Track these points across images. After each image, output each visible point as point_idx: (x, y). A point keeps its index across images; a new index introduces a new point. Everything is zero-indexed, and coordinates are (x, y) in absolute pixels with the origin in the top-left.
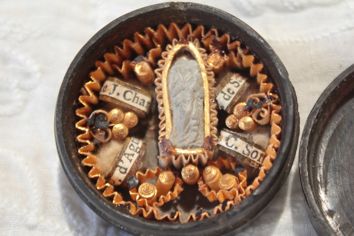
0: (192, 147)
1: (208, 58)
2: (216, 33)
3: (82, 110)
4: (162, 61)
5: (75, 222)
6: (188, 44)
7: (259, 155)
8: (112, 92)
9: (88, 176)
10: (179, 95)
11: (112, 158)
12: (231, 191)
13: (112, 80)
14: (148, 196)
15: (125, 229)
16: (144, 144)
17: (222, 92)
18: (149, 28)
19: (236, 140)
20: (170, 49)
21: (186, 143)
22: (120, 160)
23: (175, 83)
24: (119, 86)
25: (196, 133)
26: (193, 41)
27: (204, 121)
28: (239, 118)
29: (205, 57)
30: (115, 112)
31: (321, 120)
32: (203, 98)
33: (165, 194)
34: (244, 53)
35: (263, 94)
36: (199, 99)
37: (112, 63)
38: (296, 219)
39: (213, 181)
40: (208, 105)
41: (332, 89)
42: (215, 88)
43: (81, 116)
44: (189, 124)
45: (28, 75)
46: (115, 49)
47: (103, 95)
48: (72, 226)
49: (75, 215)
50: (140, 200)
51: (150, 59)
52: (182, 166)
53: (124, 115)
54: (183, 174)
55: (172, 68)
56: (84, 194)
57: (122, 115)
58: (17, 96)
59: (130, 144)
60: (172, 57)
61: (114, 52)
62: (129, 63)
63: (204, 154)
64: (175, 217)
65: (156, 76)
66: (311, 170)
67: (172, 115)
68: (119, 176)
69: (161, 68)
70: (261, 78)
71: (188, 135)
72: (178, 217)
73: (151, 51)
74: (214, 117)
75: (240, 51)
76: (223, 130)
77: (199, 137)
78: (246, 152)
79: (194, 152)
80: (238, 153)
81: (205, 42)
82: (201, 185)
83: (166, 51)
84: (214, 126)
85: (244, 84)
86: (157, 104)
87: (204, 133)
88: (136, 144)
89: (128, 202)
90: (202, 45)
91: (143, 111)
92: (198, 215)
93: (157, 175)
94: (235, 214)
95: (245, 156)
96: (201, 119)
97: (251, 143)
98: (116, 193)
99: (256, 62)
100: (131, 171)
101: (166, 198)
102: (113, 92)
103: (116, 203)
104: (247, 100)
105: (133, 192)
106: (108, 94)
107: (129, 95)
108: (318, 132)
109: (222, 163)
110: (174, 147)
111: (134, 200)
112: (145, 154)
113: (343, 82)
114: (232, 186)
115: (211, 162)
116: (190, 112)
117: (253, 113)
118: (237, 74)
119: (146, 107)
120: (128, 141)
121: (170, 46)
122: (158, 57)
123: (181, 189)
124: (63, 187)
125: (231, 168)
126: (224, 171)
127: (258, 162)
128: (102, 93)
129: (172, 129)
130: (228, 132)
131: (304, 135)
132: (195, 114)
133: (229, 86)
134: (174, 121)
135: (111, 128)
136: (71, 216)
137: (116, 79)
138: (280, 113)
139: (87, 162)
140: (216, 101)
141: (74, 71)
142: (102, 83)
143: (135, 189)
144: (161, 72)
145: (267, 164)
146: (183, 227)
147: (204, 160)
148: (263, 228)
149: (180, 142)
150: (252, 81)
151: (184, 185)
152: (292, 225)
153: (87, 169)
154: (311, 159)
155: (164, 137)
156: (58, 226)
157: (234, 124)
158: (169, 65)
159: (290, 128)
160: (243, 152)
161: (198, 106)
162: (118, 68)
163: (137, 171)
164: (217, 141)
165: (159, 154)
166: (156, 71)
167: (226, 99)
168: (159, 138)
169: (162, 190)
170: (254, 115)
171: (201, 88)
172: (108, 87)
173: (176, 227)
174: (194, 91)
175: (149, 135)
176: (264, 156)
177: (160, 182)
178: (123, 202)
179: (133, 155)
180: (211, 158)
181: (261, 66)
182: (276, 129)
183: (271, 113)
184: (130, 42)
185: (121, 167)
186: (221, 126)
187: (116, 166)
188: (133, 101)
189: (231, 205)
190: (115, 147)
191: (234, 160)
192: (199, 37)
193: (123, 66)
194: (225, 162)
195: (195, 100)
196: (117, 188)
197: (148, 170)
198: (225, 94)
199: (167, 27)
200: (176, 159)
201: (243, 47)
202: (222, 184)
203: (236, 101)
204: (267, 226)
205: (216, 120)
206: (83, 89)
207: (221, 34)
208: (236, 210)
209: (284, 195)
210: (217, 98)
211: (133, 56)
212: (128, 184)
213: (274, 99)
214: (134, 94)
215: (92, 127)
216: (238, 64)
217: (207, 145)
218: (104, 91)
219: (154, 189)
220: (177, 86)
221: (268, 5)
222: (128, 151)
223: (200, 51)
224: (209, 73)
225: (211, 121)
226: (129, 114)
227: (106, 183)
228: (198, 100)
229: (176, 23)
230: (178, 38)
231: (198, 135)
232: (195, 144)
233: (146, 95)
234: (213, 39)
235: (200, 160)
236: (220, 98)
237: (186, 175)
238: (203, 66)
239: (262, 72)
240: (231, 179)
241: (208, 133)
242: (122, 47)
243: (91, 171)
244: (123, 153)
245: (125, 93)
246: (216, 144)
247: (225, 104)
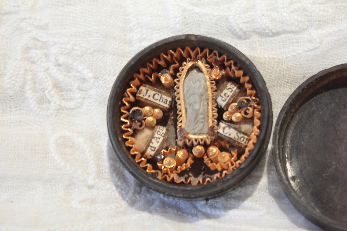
0: (200, 134)
1: (211, 72)
2: (217, 54)
3: (125, 107)
4: (180, 73)
5: (119, 183)
6: (198, 62)
7: (245, 140)
8: (145, 94)
9: (130, 154)
10: (191, 98)
11: (145, 140)
12: (226, 164)
13: (145, 87)
14: (170, 167)
15: (155, 189)
16: (167, 130)
17: (221, 96)
18: (171, 51)
19: (230, 129)
20: (185, 65)
21: (195, 131)
22: (151, 142)
23: (189, 90)
24: (150, 90)
25: (202, 125)
26: (201, 60)
27: (208, 116)
28: (232, 113)
29: (209, 71)
30: (147, 108)
31: (289, 114)
32: (208, 100)
33: (181, 165)
34: (236, 69)
35: (249, 98)
36: (205, 101)
37: (145, 74)
38: (271, 182)
39: (214, 156)
40: (211, 105)
41: (297, 94)
42: (216, 93)
43: (124, 111)
44: (198, 118)
45: (85, 80)
46: (147, 65)
47: (139, 97)
48: (117, 187)
49: (119, 179)
50: (165, 169)
51: (171, 71)
52: (193, 146)
53: (154, 111)
54: (193, 152)
55: (187, 78)
56: (128, 166)
57: (152, 111)
58: (78, 95)
59: (157, 131)
60: (187, 71)
61: (147, 68)
62: (157, 74)
63: (208, 138)
64: (189, 181)
65: (175, 84)
66: (281, 149)
67: (186, 111)
68: (150, 152)
69: (179, 78)
70: (248, 86)
71: (197, 125)
72: (190, 181)
73: (172, 66)
74: (214, 113)
75: (233, 67)
76: (221, 121)
77: (205, 127)
78: (237, 137)
79: (201, 137)
80: (231, 139)
81: (209, 61)
82: (206, 159)
83: (183, 66)
84: (215, 119)
85: (236, 89)
86: (176, 103)
87: (208, 124)
88: (162, 130)
89: (158, 171)
90: (207, 63)
91: (166, 108)
92: (204, 180)
93: (176, 151)
94: (228, 180)
95: (236, 140)
96: (206, 114)
97: (239, 131)
98: (149, 165)
99: (244, 75)
100: (158, 149)
101: (182, 168)
102: (146, 95)
103: (149, 172)
104: (238, 101)
105: (160, 163)
106: (142, 96)
107: (157, 97)
108: (286, 122)
109: (220, 144)
110: (188, 134)
111: (160, 168)
112: (168, 138)
113: (304, 89)
114: (227, 160)
115: (213, 144)
116: (199, 110)
117: (242, 110)
118: (231, 83)
119: (168, 105)
120: (156, 128)
121: (185, 63)
122: (176, 70)
123: (192, 162)
124: (110, 159)
125: (226, 147)
126: (222, 149)
127: (245, 144)
128: (138, 95)
129: (186, 121)
130: (224, 123)
131: (277, 125)
132: (202, 111)
133: (225, 91)
134: (188, 116)
135: (145, 120)
136: (117, 179)
137: (148, 86)
138: (260, 111)
139: (129, 143)
140: (216, 102)
141: (120, 83)
142: (138, 88)
143: (161, 162)
144: (179, 81)
145: (250, 146)
146: (194, 188)
147: (208, 142)
148: (248, 188)
149: (192, 130)
150: (241, 86)
151: (194, 158)
152: (267, 186)
153: (129, 148)
154: (281, 141)
155: (181, 127)
156: (108, 186)
157: (228, 117)
158: (184, 76)
159: (265, 124)
160: (235, 137)
161: (204, 105)
162: (149, 77)
163: (162, 149)
164: (217, 129)
165: (176, 138)
166: (175, 80)
167: (224, 101)
168: (178, 127)
169: (179, 162)
170: (243, 112)
171: (207, 93)
172: (142, 91)
173: (189, 188)
174: (202, 95)
175: (170, 123)
176: (249, 140)
177: (178, 157)
178: (153, 171)
179: (160, 138)
180: (213, 140)
181: (247, 78)
182: (257, 122)
183: (253, 111)
184: (158, 61)
185: (152, 147)
186: (220, 119)
187: (148, 146)
188: (160, 101)
189: (226, 174)
190: (147, 132)
191: (228, 142)
192: (205, 57)
193: (153, 76)
194: (222, 143)
195: (202, 101)
196: (149, 161)
197: (169, 149)
198: (223, 97)
199: (183, 50)
200: (189, 141)
201: (235, 64)
202: (219, 159)
203: (230, 102)
204: (250, 186)
205: (216, 115)
206: (125, 93)
207: (220, 55)
208: (228, 177)
209: (263, 166)
210: (217, 100)
211: (159, 69)
212: (157, 158)
213: (257, 101)
214: (160, 96)
215: (131, 118)
216: (232, 75)
217: (210, 132)
218: (139, 94)
219: (174, 162)
220: (190, 91)
221: (254, 32)
222: (156, 135)
223: (206, 67)
224: (212, 82)
225: (213, 116)
226: (157, 111)
227: (142, 157)
228: (204, 101)
229: (189, 47)
230: (190, 57)
231: (204, 126)
232: (202, 132)
233: (168, 96)
234: (215, 58)
235: (205, 142)
236: (219, 100)
237: (195, 152)
238: (207, 77)
239: (249, 82)
240: (226, 155)
241: (211, 124)
242: (152, 64)
243: (132, 150)
244: (152, 137)
245: (154, 95)
246: (216, 131)
247: (223, 104)
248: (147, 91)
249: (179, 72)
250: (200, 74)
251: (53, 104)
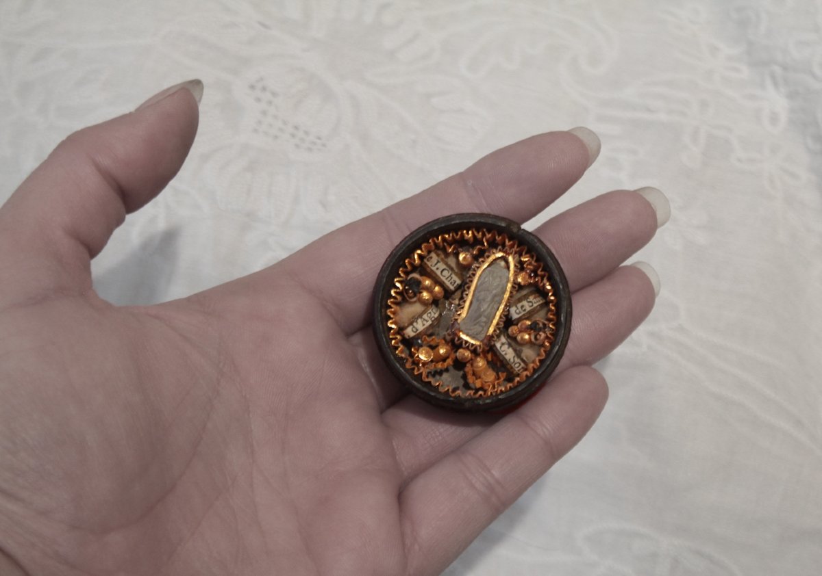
0: (473, 338)
1: (519, 274)
2: (534, 257)
3: (405, 270)
4: (484, 259)
6: (509, 255)
7: (520, 367)
8: (434, 265)
9: (386, 325)
10: (483, 293)
11: (411, 316)
12: (487, 384)
13: (438, 255)
16: (440, 316)
19: (509, 348)
20: (493, 253)
21: (470, 332)
22: (416, 320)
23: (485, 283)
24: (441, 263)
25: (480, 329)
26: (514, 255)
27: (492, 322)
28: (520, 331)
29: (517, 272)
30: (429, 281)
33: (437, 363)
35: (546, 322)
36: (496, 303)
37: (444, 240)
39: (479, 370)
40: (501, 311)
43: (402, 274)
44: (479, 319)
46: (451, 233)
47: (426, 264)
50: (417, 358)
51: (475, 252)
52: (460, 347)
53: (434, 287)
54: (458, 353)
57: (432, 287)
59: (429, 312)
60: (492, 260)
61: (449, 235)
62: (458, 248)
63: (480, 346)
64: (437, 384)
65: (473, 269)
67: (470, 306)
68: (409, 332)
69: (480, 264)
71: (475, 327)
73: (478, 247)
74: (501, 322)
75: (545, 281)
76: (504, 334)
77: (483, 333)
79: (473, 342)
80: (505, 358)
81: (522, 260)
82: (469, 367)
83: (490, 253)
84: (498, 328)
85: (538, 305)
86: (464, 290)
87: (488, 331)
88: (434, 313)
89: (408, 357)
90: (519, 261)
91: (450, 289)
95: (510, 363)
96: (491, 320)
97: (518, 354)
98: (402, 346)
99: (553, 295)
100: (420, 333)
101: (437, 366)
103: (398, 354)
104: (533, 321)
105: (415, 349)
106: (429, 265)
107: (445, 273)
110: (460, 331)
111: (413, 356)
112: (437, 323)
114: (490, 380)
115: (485, 353)
116: (484, 311)
117: (533, 332)
118: (537, 296)
119: (455, 287)
120: (429, 309)
121: (495, 251)
122: (481, 254)
123: (452, 363)
125: (497, 364)
126: (491, 365)
127: (518, 372)
128: (425, 261)
129: (465, 317)
130: (506, 339)
132: (487, 314)
133: (524, 303)
134: (470, 311)
135: (420, 293)
137: (441, 256)
138: (551, 344)
139: (391, 312)
140: (509, 311)
142: (429, 252)
143: (417, 348)
144: (478, 268)
145: (523, 377)
149: (467, 329)
151: (456, 360)
153: (388, 319)
155: (456, 320)
157: (514, 334)
158: (485, 265)
159: (550, 358)
160: (510, 360)
161: (493, 308)
162: (447, 246)
163: (424, 335)
164: (496, 341)
165: (447, 330)
166: (475, 265)
167: (517, 314)
168: (453, 319)
169: (437, 358)
170: (533, 335)
171: (502, 295)
172: (433, 259)
173: (433, 395)
174: (495, 296)
176: (524, 370)
177: (438, 352)
178: (404, 355)
179: (427, 321)
182: (542, 354)
183: (545, 340)
185: (414, 327)
186: (504, 331)
187: (411, 324)
188: (447, 279)
189: (481, 395)
190: (417, 308)
191: (501, 362)
192: (520, 254)
193: (452, 247)
194: (495, 358)
195: (493, 303)
196: (404, 342)
197: (433, 337)
198: (518, 309)
199: (499, 235)
200: (458, 340)
202: (483, 375)
203: (523, 317)
205: (502, 325)
206: (412, 255)
208: (482, 401)
210: (511, 309)
211: (463, 244)
212: (413, 342)
213: (553, 331)
214: (450, 274)
215: (406, 285)
216: (541, 287)
217: (485, 341)
218: (428, 260)
219: (431, 355)
220: (485, 285)
222: (425, 316)
223: (516, 266)
224: (514, 285)
225: (498, 324)
226: (438, 289)
227: (398, 334)
229: (508, 236)
230: (504, 246)
231: (482, 330)
232: (477, 336)
233: (458, 278)
235: (476, 349)
236: (513, 310)
237: (460, 355)
238: (512, 278)
240: (491, 374)
241: (491, 332)
242: (457, 233)
243: (391, 321)
244: (420, 316)
245: (443, 270)
246: (493, 343)
247: (515, 316)
248: (438, 262)
249: (483, 256)
250: (506, 270)
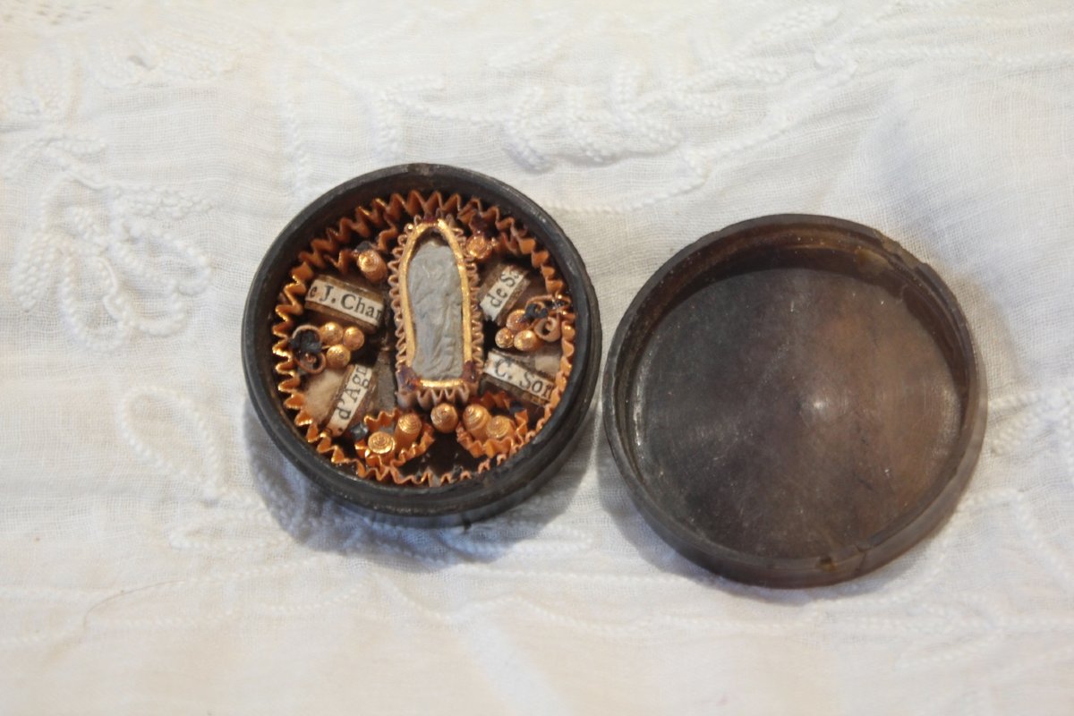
0: (445, 378)
1: (468, 243)
2: (479, 205)
3: (281, 326)
4: (400, 249)
5: (273, 494)
6: (438, 222)
7: (544, 388)
8: (324, 296)
9: (294, 424)
10: (424, 301)
11: (328, 397)
12: (504, 440)
13: (324, 280)
14: (382, 452)
15: (351, 498)
16: (375, 374)
17: (489, 295)
18: (378, 200)
19: (509, 365)
20: (411, 231)
21: (436, 372)
22: (339, 398)
23: (419, 283)
24: (335, 288)
25: (450, 358)
26: (444, 218)
27: (462, 339)
28: (515, 332)
29: (462, 242)
30: (331, 327)
31: (638, 332)
32: (460, 304)
33: (408, 447)
34: (519, 235)
35: (549, 297)
36: (455, 306)
37: (323, 252)
38: (604, 482)
39: (478, 427)
40: (469, 315)
41: (653, 286)
42: (478, 289)
43: (280, 335)
44: (441, 343)
45: (191, 272)
46: (327, 232)
47: (311, 302)
48: (268, 501)
49: (273, 485)
50: (371, 457)
51: (381, 245)
52: (431, 405)
53: (344, 332)
54: (433, 418)
55: (414, 259)
56: (290, 449)
57: (341, 332)
58: (176, 305)
59: (353, 375)
60: (414, 243)
61: (326, 238)
62: (350, 252)
63: (463, 387)
64: (423, 480)
65: (390, 272)
66: (621, 406)
67: (415, 331)
68: (338, 422)
69: (397, 259)
70: (547, 272)
71: (439, 360)
72: (426, 480)
73: (381, 234)
74: (476, 332)
75: (514, 233)
76: (491, 350)
77: (456, 362)
78: (525, 383)
79: (448, 384)
80: (512, 386)
81: (463, 219)
82: (461, 433)
83: (405, 233)
84: (477, 345)
85: (522, 281)
86: (392, 313)
87: (463, 357)
88: (363, 374)
89: (355, 460)
90: (458, 224)
91: (372, 325)
92: (456, 476)
93: (396, 420)
94: (506, 471)
95: (523, 389)
96: (458, 335)
97: (531, 369)
98: (336, 448)
99: (539, 248)
100: (356, 416)
101: (408, 453)
102: (326, 298)
103: (337, 462)
104: (526, 306)
105: (360, 445)
106: (318, 302)
107: (350, 301)
108: (633, 349)
109: (493, 400)
110: (419, 378)
111: (361, 457)
112: (377, 389)
113: (668, 275)
114: (505, 433)
115: (475, 399)
116: (442, 327)
117: (536, 324)
118: (512, 267)
119: (376, 319)
120: (350, 370)
121: (410, 227)
122: (392, 243)
123: (431, 440)
124: (254, 442)
125: (506, 407)
126: (495, 410)
127: (543, 398)
128: (308, 299)
129: (416, 352)
130: (499, 354)
131: (611, 354)
132: (448, 330)
133: (499, 284)
134: (419, 341)
135: (325, 351)
136: (267, 486)
137: (330, 278)
138: (573, 325)
139: (293, 402)
140: (480, 309)
141: (269, 271)
142: (309, 283)
143: (363, 440)
144: (397, 266)
145: (555, 398)
146: (432, 492)
147: (465, 396)
148: (556, 496)
149: (428, 370)
150: (533, 275)
151: (436, 433)
152: (597, 491)
153: (292, 414)
154: (622, 389)
155: (404, 363)
156: (249, 500)
157: (507, 341)
158: (409, 255)
159: (583, 348)
160: (521, 383)
161: (453, 316)
162: (332, 260)
163: (364, 415)
164: (483, 367)
165: (397, 389)
166: (390, 264)
167: (496, 306)
168: (397, 365)
169: (403, 441)
170: (538, 328)
171: (458, 289)
172: (318, 290)
173: (423, 492)
174: (448, 295)
175: (381, 360)
176: (550, 388)
177: (400, 430)
178: (346, 460)
179: (358, 391)
180: (475, 393)
181: (545, 255)
182: (569, 349)
183: (560, 325)
184: (350, 222)
185: (341, 410)
186: (489, 345)
187: (334, 407)
188: (356, 310)
189: (502, 460)
190: (331, 380)
191: (509, 395)
192: (454, 211)
193: (340, 257)
194: (496, 398)
195: (449, 308)
196: (335, 440)
197: (381, 413)
198: (493, 298)
199: (406, 197)
200: (422, 395)
201: (519, 226)
202: (490, 432)
203: (510, 307)
204: (561, 493)
205: (481, 336)
206: (281, 295)
207: (486, 207)
208: (507, 465)
209: (589, 447)
210: (481, 304)
211: (354, 241)
212: (353, 434)
213: (566, 303)
214: (357, 299)
215: (296, 348)
216: (514, 251)
217: (468, 374)
218: (312, 296)
219: (391, 440)
220: (421, 288)
221: (561, 155)
222: (351, 385)
223: (456, 233)
224: (469, 265)
225: (474, 338)
226: (351, 331)
227: (320, 433)
228: (453, 308)
229: (419, 191)
230: (421, 212)
231: (453, 360)
232: (448, 373)
233: (375, 300)
234: (474, 214)
235: (458, 396)
236: (486, 303)
237: (438, 418)
238: (460, 256)
239: (548, 263)
240: (503, 423)
241: (468, 355)
242: (337, 229)
243: (298, 417)
244: (343, 388)
245: (345, 298)
246: (481, 372)
247: (494, 312)
248: (329, 289)
249: (397, 245)
250: (444, 249)
251: (120, 325)
